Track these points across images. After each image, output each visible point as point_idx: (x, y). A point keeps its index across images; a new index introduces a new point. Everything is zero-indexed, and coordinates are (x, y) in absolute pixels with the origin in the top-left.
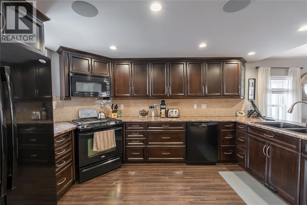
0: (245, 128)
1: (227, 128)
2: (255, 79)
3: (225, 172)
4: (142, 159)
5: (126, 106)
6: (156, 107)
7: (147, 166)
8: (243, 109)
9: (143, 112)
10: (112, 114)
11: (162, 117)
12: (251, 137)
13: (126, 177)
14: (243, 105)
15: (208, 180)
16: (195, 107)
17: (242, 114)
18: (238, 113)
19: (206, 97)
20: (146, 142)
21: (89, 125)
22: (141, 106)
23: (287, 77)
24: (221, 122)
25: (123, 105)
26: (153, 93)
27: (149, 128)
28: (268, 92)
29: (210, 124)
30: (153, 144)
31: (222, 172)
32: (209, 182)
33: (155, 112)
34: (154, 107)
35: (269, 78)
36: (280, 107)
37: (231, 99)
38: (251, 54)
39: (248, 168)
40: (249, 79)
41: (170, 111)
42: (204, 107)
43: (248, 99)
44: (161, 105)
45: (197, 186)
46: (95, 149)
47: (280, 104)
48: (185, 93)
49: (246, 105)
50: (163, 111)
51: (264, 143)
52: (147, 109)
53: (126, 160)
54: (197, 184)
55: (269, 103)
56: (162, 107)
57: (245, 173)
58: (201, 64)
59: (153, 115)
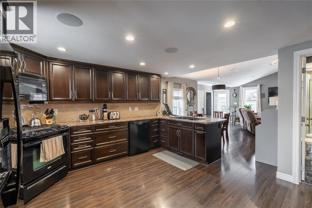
0: (165, 122)
1: (155, 123)
2: (166, 90)
3: (156, 154)
4: (91, 161)
5: (60, 111)
6: (96, 111)
7: (95, 167)
8: (160, 110)
9: (83, 116)
10: (47, 120)
11: (105, 120)
12: (169, 127)
13: (79, 181)
14: (160, 107)
15: (148, 161)
16: (130, 109)
17: (160, 113)
18: (158, 113)
19: (140, 101)
20: (93, 144)
21: (29, 135)
22: (79, 111)
23: (181, 89)
24: (151, 119)
25: (57, 109)
26: (97, 98)
27: (97, 130)
28: (173, 98)
29: (145, 122)
30: (101, 145)
31: (154, 154)
32: (150, 162)
33: (96, 116)
34: (94, 111)
35: (173, 89)
36: (177, 108)
37: (154, 103)
38: (166, 73)
39: (169, 148)
40: (163, 90)
41: (111, 114)
42: (136, 109)
43: (163, 103)
44: (103, 108)
45: (144, 166)
46: (42, 160)
47: (177, 106)
48: (124, 98)
49: (162, 107)
50: (106, 114)
51: (177, 129)
52: (87, 113)
53: (71, 167)
54: (143, 165)
55: (173, 106)
56: (104, 110)
57: (167, 151)
58: (136, 75)
59: (94, 118)
